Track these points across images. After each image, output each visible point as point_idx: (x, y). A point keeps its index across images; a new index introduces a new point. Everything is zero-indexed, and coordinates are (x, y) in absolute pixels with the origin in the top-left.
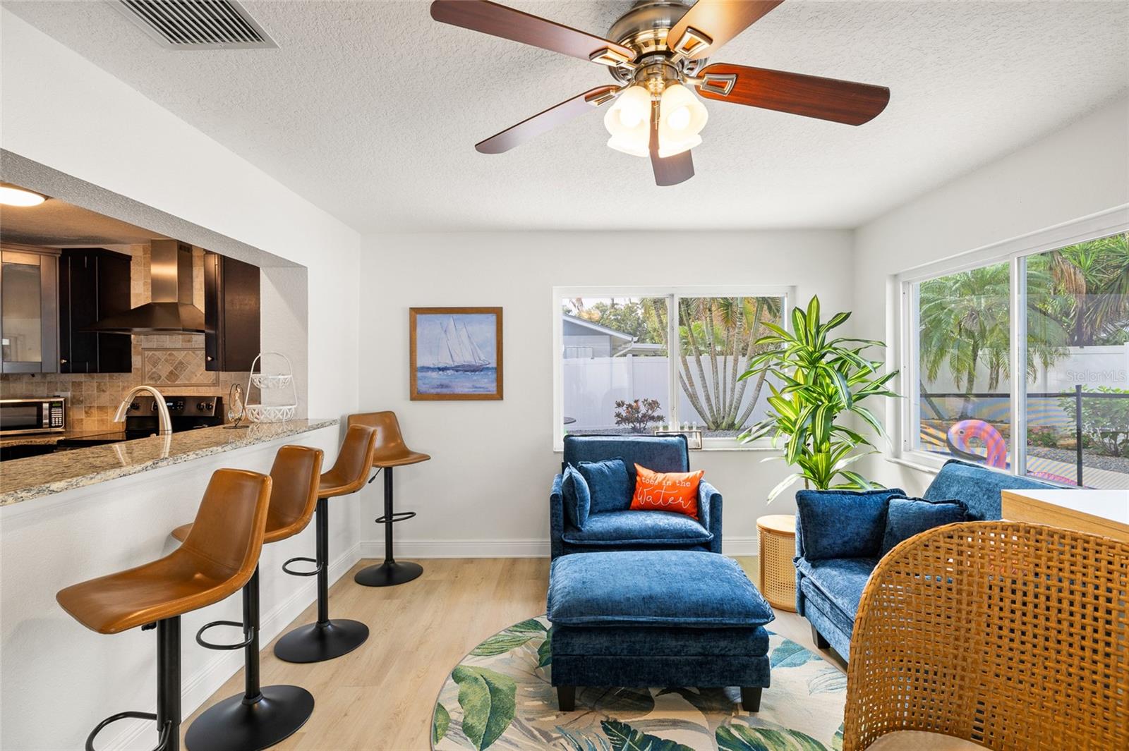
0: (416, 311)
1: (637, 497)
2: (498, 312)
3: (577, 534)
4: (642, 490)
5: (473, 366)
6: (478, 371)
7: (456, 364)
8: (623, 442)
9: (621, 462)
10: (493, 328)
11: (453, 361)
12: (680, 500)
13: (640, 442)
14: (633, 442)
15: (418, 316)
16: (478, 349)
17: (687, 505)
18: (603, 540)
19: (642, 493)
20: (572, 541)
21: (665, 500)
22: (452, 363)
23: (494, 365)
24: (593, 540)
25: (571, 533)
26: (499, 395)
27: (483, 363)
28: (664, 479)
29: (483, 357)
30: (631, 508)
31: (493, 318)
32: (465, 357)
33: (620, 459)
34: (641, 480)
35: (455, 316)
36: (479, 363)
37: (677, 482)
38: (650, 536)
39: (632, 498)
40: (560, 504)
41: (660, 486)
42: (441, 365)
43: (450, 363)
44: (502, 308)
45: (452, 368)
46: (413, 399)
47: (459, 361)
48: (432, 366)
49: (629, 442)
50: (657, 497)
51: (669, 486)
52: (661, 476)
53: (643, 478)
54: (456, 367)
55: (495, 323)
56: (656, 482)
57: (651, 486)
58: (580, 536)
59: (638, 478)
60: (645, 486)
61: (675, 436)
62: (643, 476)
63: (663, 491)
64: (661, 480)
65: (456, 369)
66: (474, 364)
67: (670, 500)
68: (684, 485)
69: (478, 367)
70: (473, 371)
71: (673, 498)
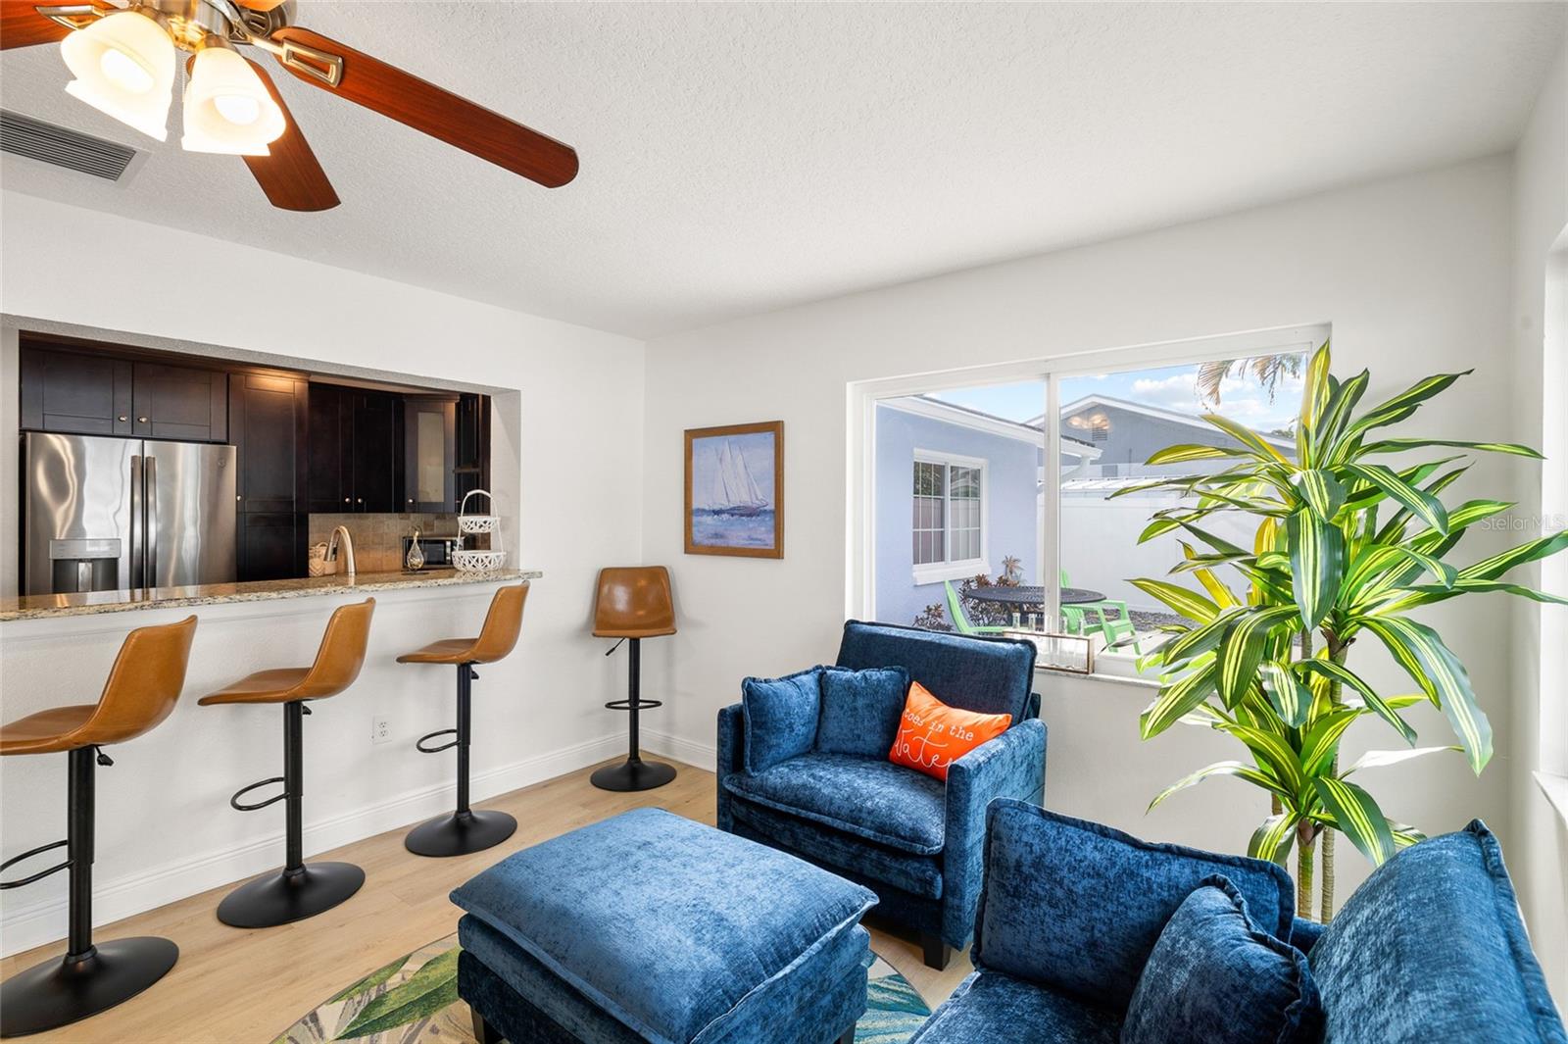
0: (691, 435)
1: (896, 741)
5: (750, 508)
7: (732, 506)
10: (772, 453)
11: (729, 501)
15: (695, 442)
16: (755, 484)
20: (733, 790)
22: (727, 503)
23: (771, 507)
26: (776, 553)
27: (760, 504)
29: (760, 497)
30: (887, 760)
31: (771, 438)
32: (741, 497)
34: (910, 707)
35: (732, 438)
36: (756, 503)
37: (953, 728)
39: (892, 744)
41: (925, 728)
42: (717, 507)
43: (724, 504)
44: (782, 423)
45: (727, 511)
46: (687, 551)
47: (735, 502)
48: (707, 508)
50: (917, 748)
51: (938, 733)
53: (913, 704)
54: (731, 509)
55: (773, 445)
56: (922, 720)
57: (913, 726)
59: (905, 712)
62: (913, 700)
63: (929, 741)
65: (732, 512)
66: (750, 504)
67: (933, 760)
68: (962, 737)
69: (754, 509)
70: (750, 515)
71: (938, 756)
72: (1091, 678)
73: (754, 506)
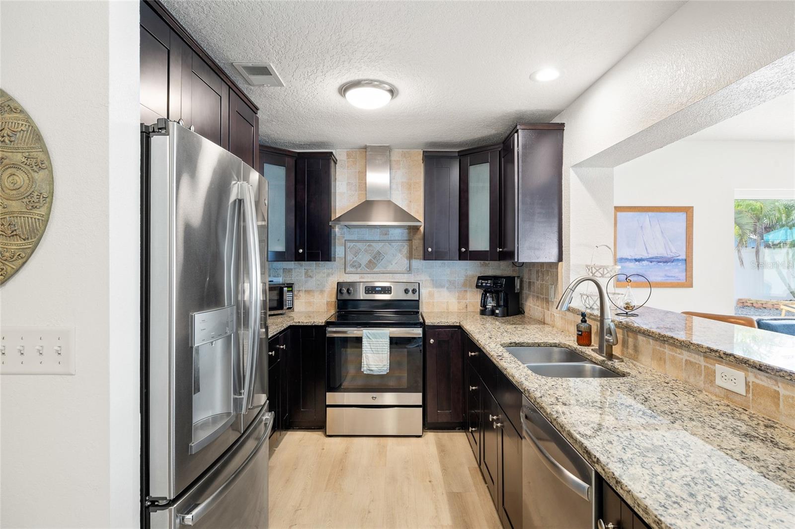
0: (617, 209)
2: (688, 211)
5: (665, 257)
6: (669, 262)
7: (650, 256)
10: (685, 224)
11: (648, 253)
15: (619, 214)
16: (670, 243)
22: (647, 255)
23: (683, 257)
26: (689, 283)
27: (674, 255)
29: (674, 250)
31: (683, 216)
32: (658, 250)
35: (650, 214)
36: (669, 255)
42: (638, 257)
43: (645, 255)
44: (693, 207)
45: (647, 260)
47: (653, 253)
48: (630, 258)
54: (650, 258)
55: (685, 220)
65: (651, 260)
66: (666, 255)
69: (669, 258)
70: (666, 262)
73: (669, 256)
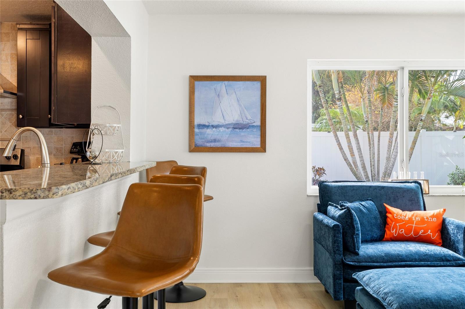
0: (194, 79)
1: (390, 230)
2: (262, 80)
3: (355, 258)
4: (395, 224)
5: (241, 124)
6: (245, 128)
7: (227, 123)
8: (370, 187)
9: (372, 203)
10: (258, 93)
12: (429, 233)
13: (385, 187)
14: (379, 187)
15: (197, 83)
16: (245, 110)
17: (436, 236)
18: (377, 262)
19: (395, 227)
20: (352, 263)
21: (416, 233)
22: (223, 121)
23: (258, 123)
24: (369, 262)
25: (350, 256)
26: (263, 148)
27: (249, 122)
28: (413, 215)
29: (249, 117)
30: (384, 239)
31: (257, 85)
32: (234, 117)
33: (370, 200)
34: (393, 217)
35: (227, 83)
36: (246, 121)
37: (425, 218)
38: (416, 259)
39: (385, 231)
40: (341, 233)
41: (410, 220)
42: (215, 124)
43: (221, 121)
44: (266, 76)
45: (224, 126)
46: (191, 150)
47: (229, 120)
48: (207, 124)
49: (375, 186)
50: (409, 230)
51: (418, 221)
52: (408, 214)
53: (395, 215)
54: (227, 125)
55: (259, 89)
56: (407, 217)
57: (403, 221)
58: (358, 259)
59: (389, 215)
60: (397, 221)
61: (411, 182)
62: (394, 213)
63: (414, 225)
64: (410, 216)
66: (242, 122)
67: (420, 233)
68: (432, 221)
69: (245, 125)
70: (242, 128)
71: (423, 231)
72: (431, 196)
73: (245, 123)
